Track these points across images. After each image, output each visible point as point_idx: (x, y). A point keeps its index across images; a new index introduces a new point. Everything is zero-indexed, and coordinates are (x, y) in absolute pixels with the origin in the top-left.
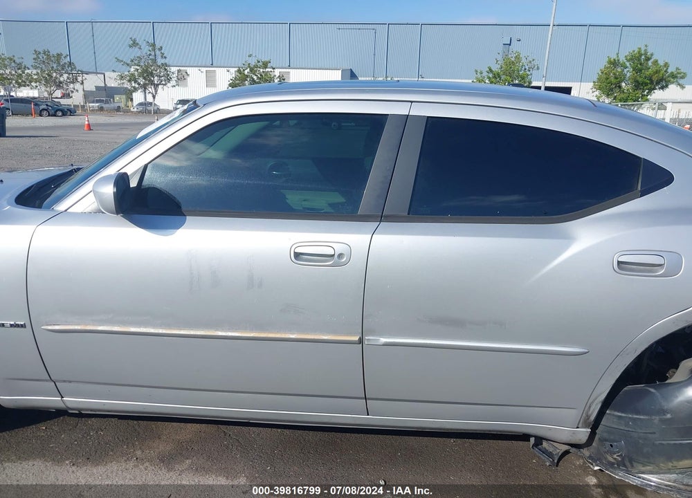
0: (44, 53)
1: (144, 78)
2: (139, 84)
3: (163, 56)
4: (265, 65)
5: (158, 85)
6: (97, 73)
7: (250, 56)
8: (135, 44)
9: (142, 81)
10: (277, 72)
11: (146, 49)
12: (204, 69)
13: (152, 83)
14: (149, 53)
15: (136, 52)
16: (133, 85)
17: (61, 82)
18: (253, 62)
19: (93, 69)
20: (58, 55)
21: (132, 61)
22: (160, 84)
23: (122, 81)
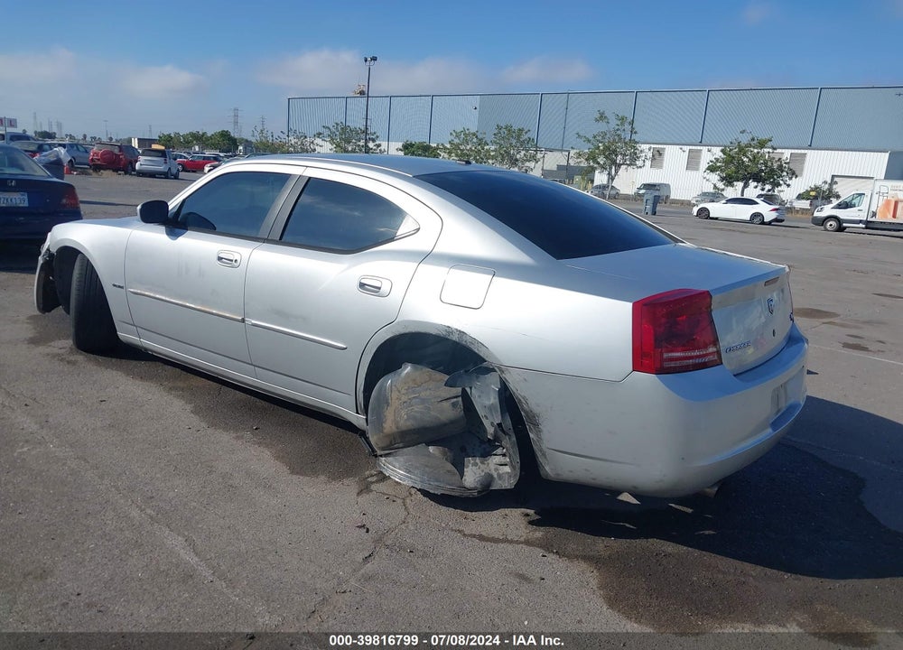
0: (506, 128)
1: (606, 157)
2: (598, 163)
3: (633, 132)
4: (762, 144)
5: (620, 165)
6: (562, 151)
7: (743, 132)
8: (602, 117)
9: (601, 160)
10: (787, 154)
11: (614, 123)
12: (687, 148)
13: (614, 162)
14: (617, 127)
15: (602, 127)
16: (592, 164)
17: (517, 160)
18: (745, 140)
19: (559, 147)
20: (520, 130)
21: (595, 137)
22: (623, 164)
23: (579, 160)
